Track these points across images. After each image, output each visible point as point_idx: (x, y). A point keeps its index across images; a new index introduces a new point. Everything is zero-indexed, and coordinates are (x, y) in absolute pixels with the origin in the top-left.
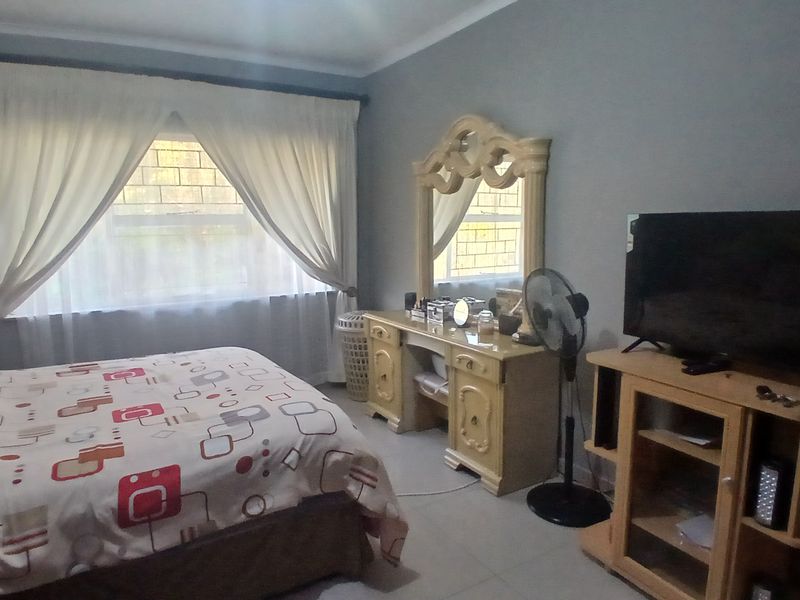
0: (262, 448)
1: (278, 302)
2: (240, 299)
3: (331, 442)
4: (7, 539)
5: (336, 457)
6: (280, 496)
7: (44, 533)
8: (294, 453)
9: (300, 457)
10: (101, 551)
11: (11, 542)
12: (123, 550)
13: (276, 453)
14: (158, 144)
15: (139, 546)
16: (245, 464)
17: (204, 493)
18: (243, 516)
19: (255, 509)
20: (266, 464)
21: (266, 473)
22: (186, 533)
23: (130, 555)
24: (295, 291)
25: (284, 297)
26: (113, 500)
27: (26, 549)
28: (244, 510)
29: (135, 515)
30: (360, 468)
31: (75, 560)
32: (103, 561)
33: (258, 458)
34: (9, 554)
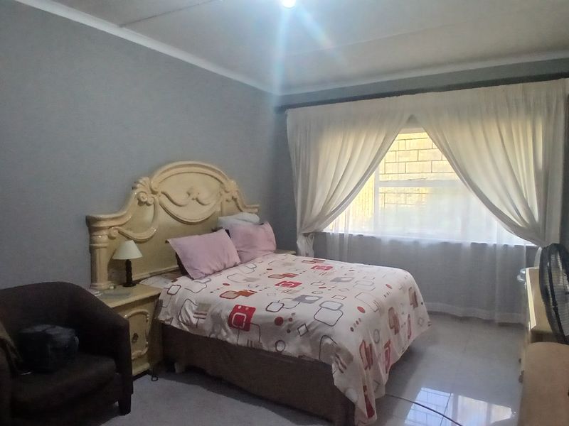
0: (290, 316)
1: (479, 248)
2: (446, 240)
3: (328, 331)
4: (197, 312)
5: (328, 341)
6: (291, 348)
7: (206, 315)
8: (304, 327)
9: (308, 331)
10: (220, 333)
11: (197, 314)
12: (227, 336)
13: (296, 322)
14: (400, 136)
15: (232, 338)
16: (279, 321)
17: (259, 327)
18: (274, 348)
19: (280, 348)
20: (290, 326)
21: (289, 331)
22: (250, 342)
23: (228, 340)
24: (495, 242)
25: (484, 245)
26: (229, 312)
27: (198, 318)
28: (276, 346)
29: (234, 323)
30: (338, 354)
31: (213, 332)
32: (219, 337)
33: (286, 321)
34: (194, 317)
